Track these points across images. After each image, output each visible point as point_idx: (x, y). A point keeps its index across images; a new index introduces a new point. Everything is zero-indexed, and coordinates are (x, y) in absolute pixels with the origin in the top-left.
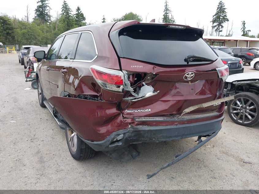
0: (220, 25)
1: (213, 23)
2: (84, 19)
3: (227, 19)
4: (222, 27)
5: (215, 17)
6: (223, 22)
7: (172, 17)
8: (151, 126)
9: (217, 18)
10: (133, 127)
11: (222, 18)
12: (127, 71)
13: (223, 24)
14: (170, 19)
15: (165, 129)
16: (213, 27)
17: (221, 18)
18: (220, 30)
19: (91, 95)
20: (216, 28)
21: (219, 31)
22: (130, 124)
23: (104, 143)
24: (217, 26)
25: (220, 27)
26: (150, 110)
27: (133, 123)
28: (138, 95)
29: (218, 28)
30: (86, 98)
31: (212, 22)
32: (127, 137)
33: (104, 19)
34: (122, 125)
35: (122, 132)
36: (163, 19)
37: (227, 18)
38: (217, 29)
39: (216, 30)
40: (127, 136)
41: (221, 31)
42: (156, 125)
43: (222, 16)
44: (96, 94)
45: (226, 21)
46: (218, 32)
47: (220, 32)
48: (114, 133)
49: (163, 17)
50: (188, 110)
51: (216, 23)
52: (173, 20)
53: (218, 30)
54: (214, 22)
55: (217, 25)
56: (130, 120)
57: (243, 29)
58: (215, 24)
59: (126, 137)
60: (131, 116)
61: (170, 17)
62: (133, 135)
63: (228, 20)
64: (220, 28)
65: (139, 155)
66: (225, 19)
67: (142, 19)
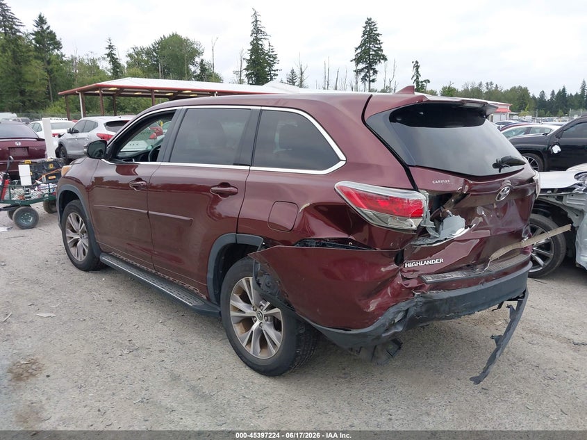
0: (370, 67)
1: (357, 65)
2: (58, 45)
3: (383, 56)
4: (375, 72)
5: (359, 51)
6: (376, 63)
7: (271, 48)
8: (449, 290)
9: (365, 53)
10: (425, 295)
11: (373, 53)
12: (427, 191)
13: (377, 67)
14: (266, 52)
15: (469, 293)
16: (358, 72)
17: (371, 53)
18: (372, 78)
19: (335, 239)
20: (363, 74)
21: (370, 81)
22: (416, 289)
23: (374, 330)
24: (366, 70)
25: (371, 72)
26: (441, 260)
27: (421, 287)
28: (439, 234)
29: (368, 74)
30: (324, 245)
31: (354, 62)
32: (413, 316)
33: (110, 47)
34: (403, 293)
35: (404, 306)
36: (249, 52)
37: (384, 53)
38: (366, 75)
39: (364, 79)
40: (412, 313)
41: (373, 81)
42: (457, 288)
43: (374, 50)
44: (345, 236)
45: (382, 61)
46: (367, 83)
47: (371, 83)
48: (392, 310)
49: (251, 47)
50: (495, 255)
51: (363, 63)
52: (272, 54)
53: (368, 79)
54: (358, 60)
55: (365, 68)
56: (416, 281)
57: (415, 78)
58: (361, 66)
59: (411, 315)
60: (415, 275)
61: (266, 48)
62: (423, 310)
63: (385, 59)
64: (371, 74)
65: (400, 348)
66: (380, 56)
67: (203, 50)
